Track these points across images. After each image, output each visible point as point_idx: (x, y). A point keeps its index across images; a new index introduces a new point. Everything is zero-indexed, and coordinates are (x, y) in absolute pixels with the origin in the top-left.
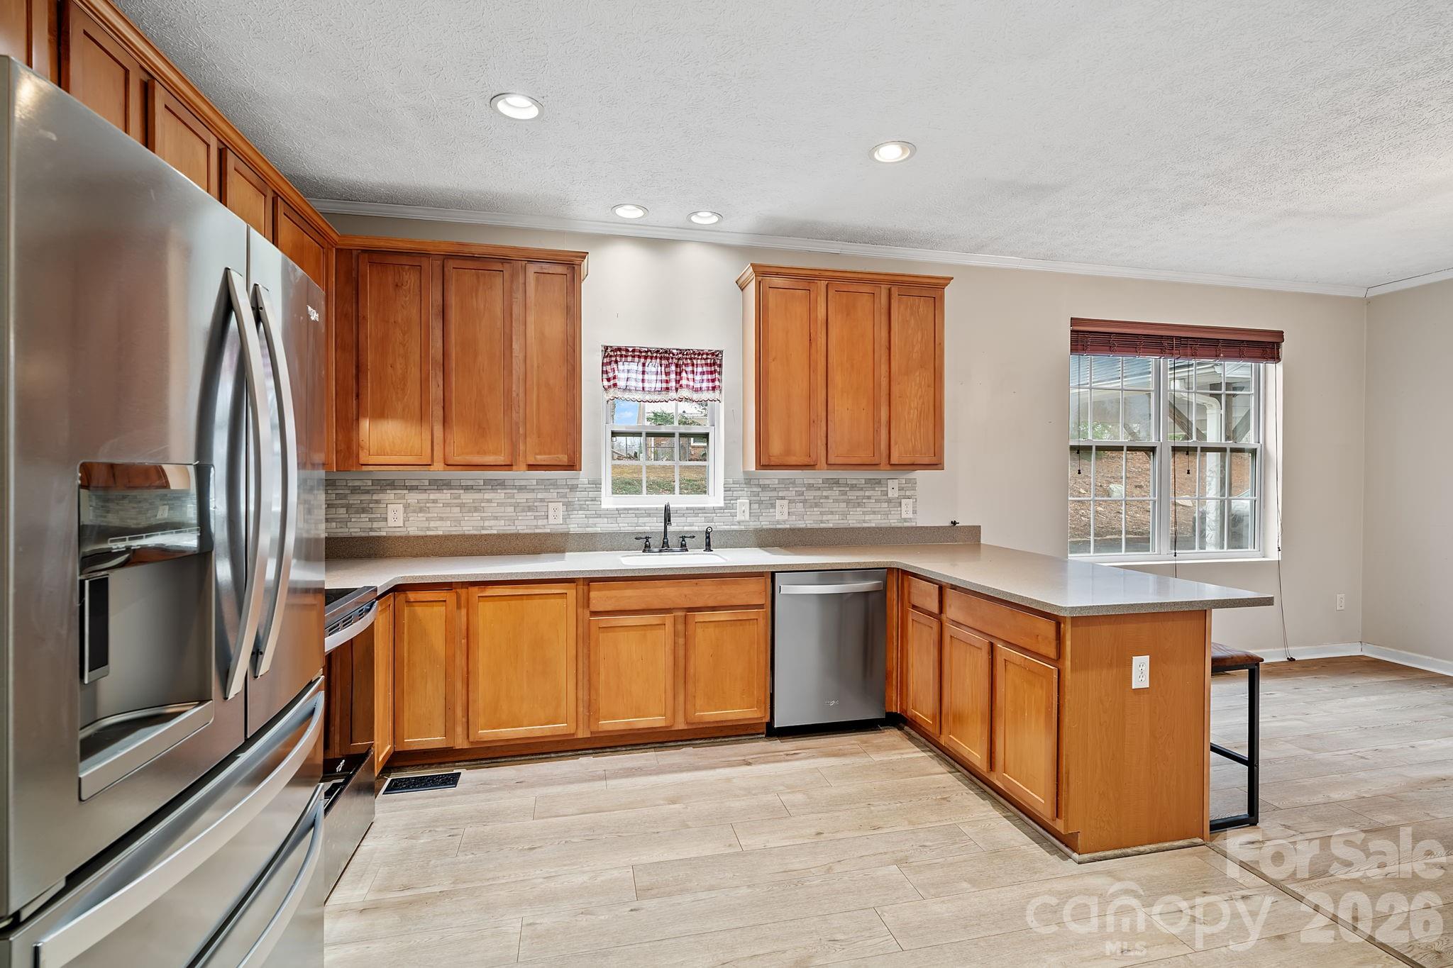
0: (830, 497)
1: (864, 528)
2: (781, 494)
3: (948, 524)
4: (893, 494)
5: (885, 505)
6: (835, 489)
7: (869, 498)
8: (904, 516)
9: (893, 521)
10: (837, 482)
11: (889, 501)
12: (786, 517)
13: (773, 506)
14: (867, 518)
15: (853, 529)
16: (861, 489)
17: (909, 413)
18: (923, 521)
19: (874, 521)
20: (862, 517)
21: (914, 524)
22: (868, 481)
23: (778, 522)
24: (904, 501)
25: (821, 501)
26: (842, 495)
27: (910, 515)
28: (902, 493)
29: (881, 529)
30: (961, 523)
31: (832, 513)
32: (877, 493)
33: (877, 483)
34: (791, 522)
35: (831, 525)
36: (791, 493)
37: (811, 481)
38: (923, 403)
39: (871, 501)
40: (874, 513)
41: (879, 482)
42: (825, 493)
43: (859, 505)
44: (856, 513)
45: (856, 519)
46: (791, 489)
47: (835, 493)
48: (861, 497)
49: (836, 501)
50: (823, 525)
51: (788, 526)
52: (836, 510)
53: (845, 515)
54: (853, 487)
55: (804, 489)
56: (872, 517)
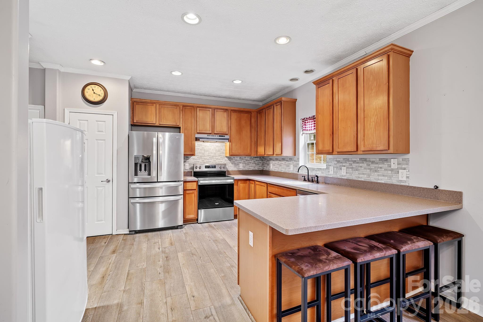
0: (362, 167)
1: (377, 183)
2: (344, 164)
3: (431, 186)
4: (393, 166)
5: (390, 172)
6: (364, 163)
7: (381, 168)
8: (400, 179)
9: (394, 181)
10: (365, 160)
11: (392, 170)
12: (345, 174)
13: (341, 169)
14: (380, 178)
15: (372, 183)
16: (377, 163)
17: (370, 125)
18: (413, 183)
19: (383, 180)
20: (377, 177)
21: (407, 184)
22: (381, 159)
23: (343, 176)
24: (400, 171)
25: (359, 168)
26: (368, 166)
27: (405, 179)
28: (400, 166)
29: (386, 184)
30: (441, 188)
31: (363, 174)
32: (385, 165)
33: (385, 161)
34: (347, 177)
35: (363, 180)
36: (347, 164)
37: (355, 159)
38: (378, 118)
39: (382, 169)
40: (384, 176)
41: (386, 160)
42: (360, 165)
43: (376, 171)
44: (374, 175)
45: (374, 178)
46: (347, 163)
47: (365, 165)
48: (377, 167)
49: (365, 168)
50: (359, 179)
51: (346, 178)
52: (365, 173)
53: (369, 175)
54: (373, 162)
55: (352, 163)
56: (382, 178)
